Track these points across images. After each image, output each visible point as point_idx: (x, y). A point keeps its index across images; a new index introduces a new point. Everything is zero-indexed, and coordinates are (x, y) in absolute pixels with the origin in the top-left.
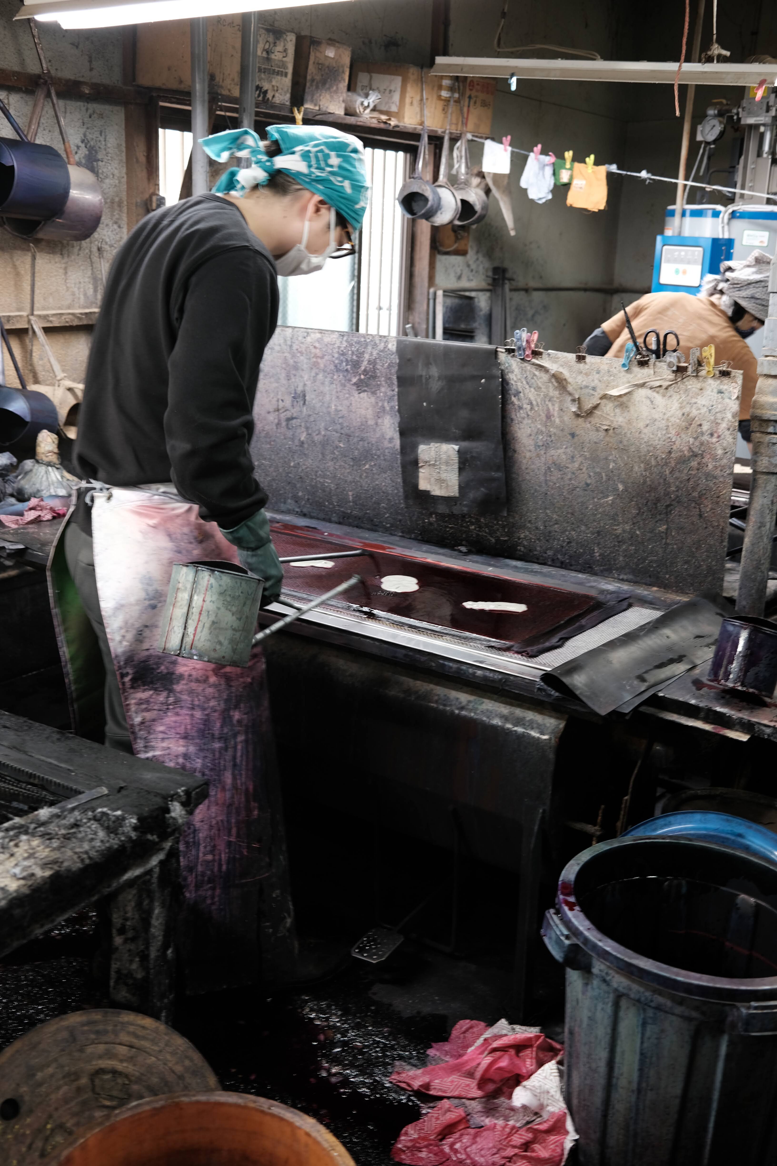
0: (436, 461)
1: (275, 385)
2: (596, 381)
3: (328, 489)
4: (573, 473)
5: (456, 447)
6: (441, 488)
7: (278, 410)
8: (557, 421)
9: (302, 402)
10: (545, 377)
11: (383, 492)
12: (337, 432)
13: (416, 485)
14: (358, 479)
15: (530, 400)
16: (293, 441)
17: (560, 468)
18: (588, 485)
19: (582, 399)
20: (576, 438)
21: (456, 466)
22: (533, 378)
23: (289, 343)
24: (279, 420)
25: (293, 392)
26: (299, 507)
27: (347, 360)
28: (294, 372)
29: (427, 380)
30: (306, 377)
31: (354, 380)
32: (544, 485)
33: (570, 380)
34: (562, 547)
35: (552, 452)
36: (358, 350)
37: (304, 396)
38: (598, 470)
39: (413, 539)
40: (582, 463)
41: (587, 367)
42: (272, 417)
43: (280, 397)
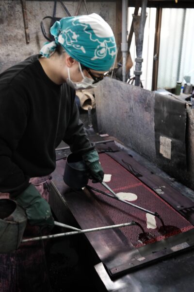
0: (164, 144)
1: (126, 104)
3: (139, 143)
6: (166, 154)
7: (126, 112)
11: (153, 149)
12: (141, 124)
13: (159, 151)
14: (146, 142)
16: (130, 124)
21: (170, 148)
25: (130, 107)
27: (143, 99)
28: (130, 100)
29: (163, 112)
30: (133, 103)
31: (145, 106)
36: (145, 96)
37: (133, 109)
42: (125, 114)
43: (127, 108)
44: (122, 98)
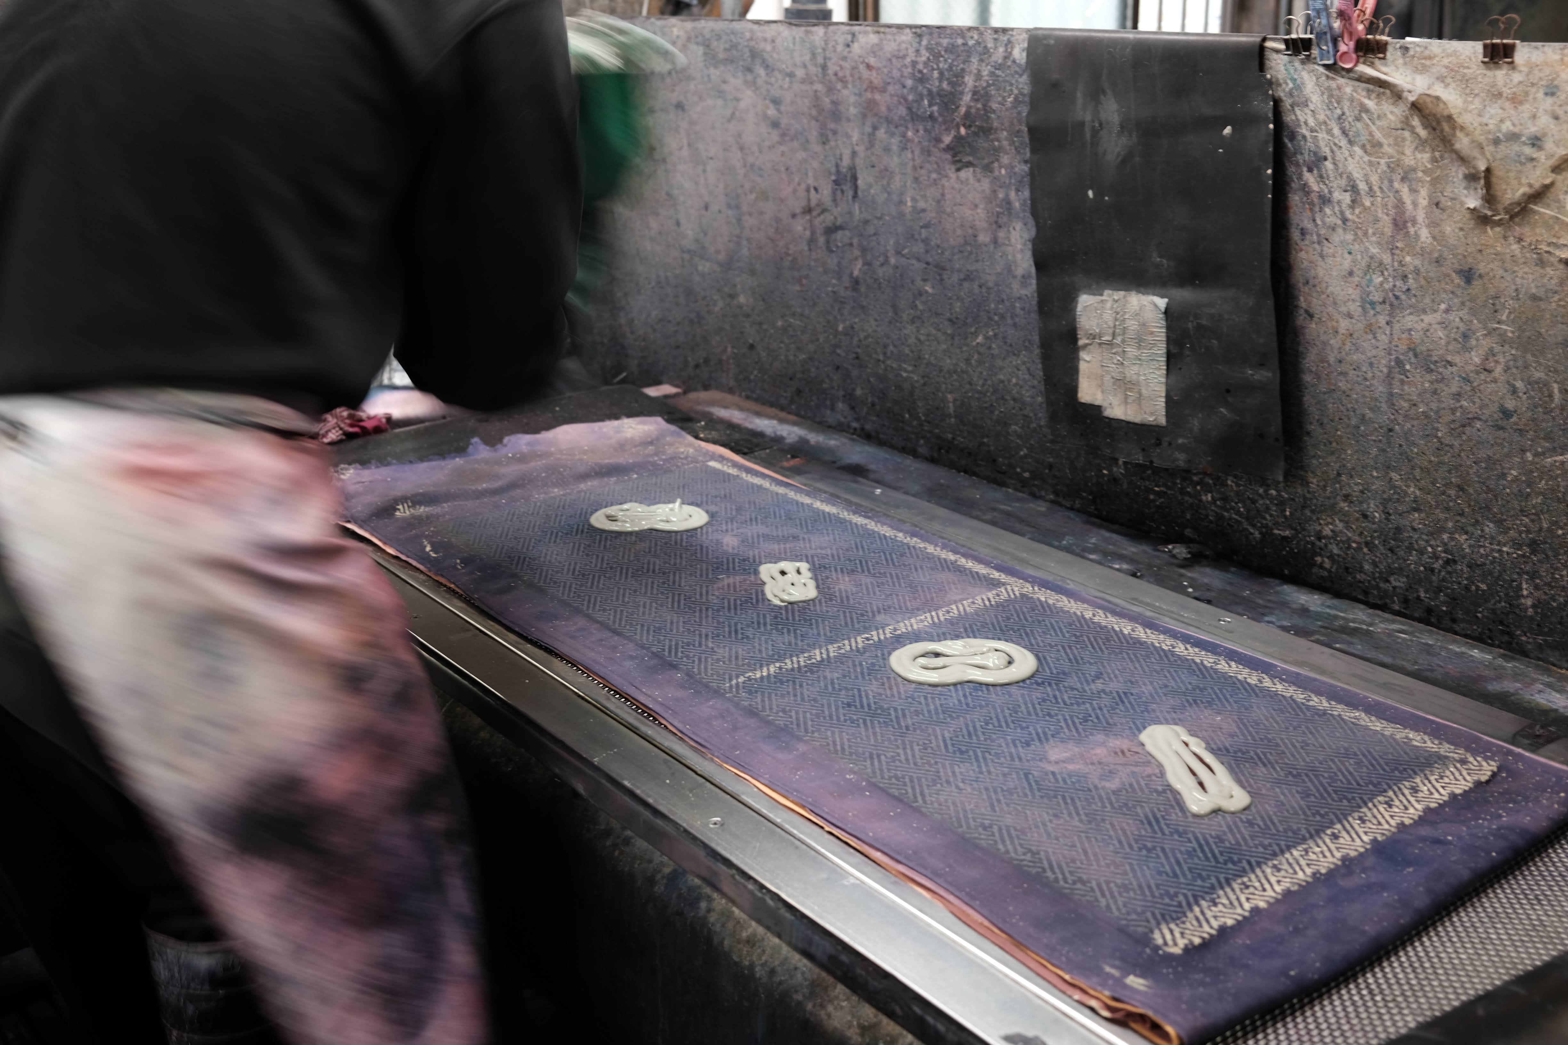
0: (1114, 335)
1: (801, 155)
2: (1544, 120)
3: (906, 386)
4: (1467, 380)
5: (1162, 303)
6: (1125, 402)
7: (808, 210)
8: (1424, 234)
9: (850, 193)
10: (1393, 113)
11: (1014, 400)
12: (919, 260)
13: (1073, 390)
14: (963, 365)
15: (1350, 178)
16: (840, 279)
17: (1428, 364)
18: (1506, 414)
19: (1498, 172)
20: (1476, 283)
21: (1161, 350)
22: (1358, 119)
23: (820, 60)
24: (813, 233)
25: (833, 170)
26: (857, 419)
27: (930, 92)
28: (832, 126)
29: (1095, 132)
30: (855, 136)
31: (947, 139)
32: (1384, 407)
33: (1466, 119)
34: (1432, 570)
35: (1409, 320)
36: (951, 67)
37: (855, 178)
38: (1539, 375)
39: (1078, 511)
40: (1491, 353)
41: (1517, 77)
42: (799, 226)
43: (811, 181)
44: (775, 125)
